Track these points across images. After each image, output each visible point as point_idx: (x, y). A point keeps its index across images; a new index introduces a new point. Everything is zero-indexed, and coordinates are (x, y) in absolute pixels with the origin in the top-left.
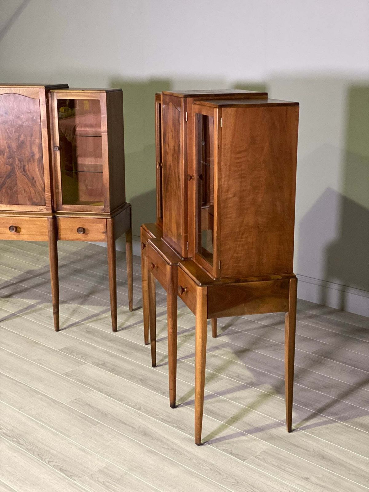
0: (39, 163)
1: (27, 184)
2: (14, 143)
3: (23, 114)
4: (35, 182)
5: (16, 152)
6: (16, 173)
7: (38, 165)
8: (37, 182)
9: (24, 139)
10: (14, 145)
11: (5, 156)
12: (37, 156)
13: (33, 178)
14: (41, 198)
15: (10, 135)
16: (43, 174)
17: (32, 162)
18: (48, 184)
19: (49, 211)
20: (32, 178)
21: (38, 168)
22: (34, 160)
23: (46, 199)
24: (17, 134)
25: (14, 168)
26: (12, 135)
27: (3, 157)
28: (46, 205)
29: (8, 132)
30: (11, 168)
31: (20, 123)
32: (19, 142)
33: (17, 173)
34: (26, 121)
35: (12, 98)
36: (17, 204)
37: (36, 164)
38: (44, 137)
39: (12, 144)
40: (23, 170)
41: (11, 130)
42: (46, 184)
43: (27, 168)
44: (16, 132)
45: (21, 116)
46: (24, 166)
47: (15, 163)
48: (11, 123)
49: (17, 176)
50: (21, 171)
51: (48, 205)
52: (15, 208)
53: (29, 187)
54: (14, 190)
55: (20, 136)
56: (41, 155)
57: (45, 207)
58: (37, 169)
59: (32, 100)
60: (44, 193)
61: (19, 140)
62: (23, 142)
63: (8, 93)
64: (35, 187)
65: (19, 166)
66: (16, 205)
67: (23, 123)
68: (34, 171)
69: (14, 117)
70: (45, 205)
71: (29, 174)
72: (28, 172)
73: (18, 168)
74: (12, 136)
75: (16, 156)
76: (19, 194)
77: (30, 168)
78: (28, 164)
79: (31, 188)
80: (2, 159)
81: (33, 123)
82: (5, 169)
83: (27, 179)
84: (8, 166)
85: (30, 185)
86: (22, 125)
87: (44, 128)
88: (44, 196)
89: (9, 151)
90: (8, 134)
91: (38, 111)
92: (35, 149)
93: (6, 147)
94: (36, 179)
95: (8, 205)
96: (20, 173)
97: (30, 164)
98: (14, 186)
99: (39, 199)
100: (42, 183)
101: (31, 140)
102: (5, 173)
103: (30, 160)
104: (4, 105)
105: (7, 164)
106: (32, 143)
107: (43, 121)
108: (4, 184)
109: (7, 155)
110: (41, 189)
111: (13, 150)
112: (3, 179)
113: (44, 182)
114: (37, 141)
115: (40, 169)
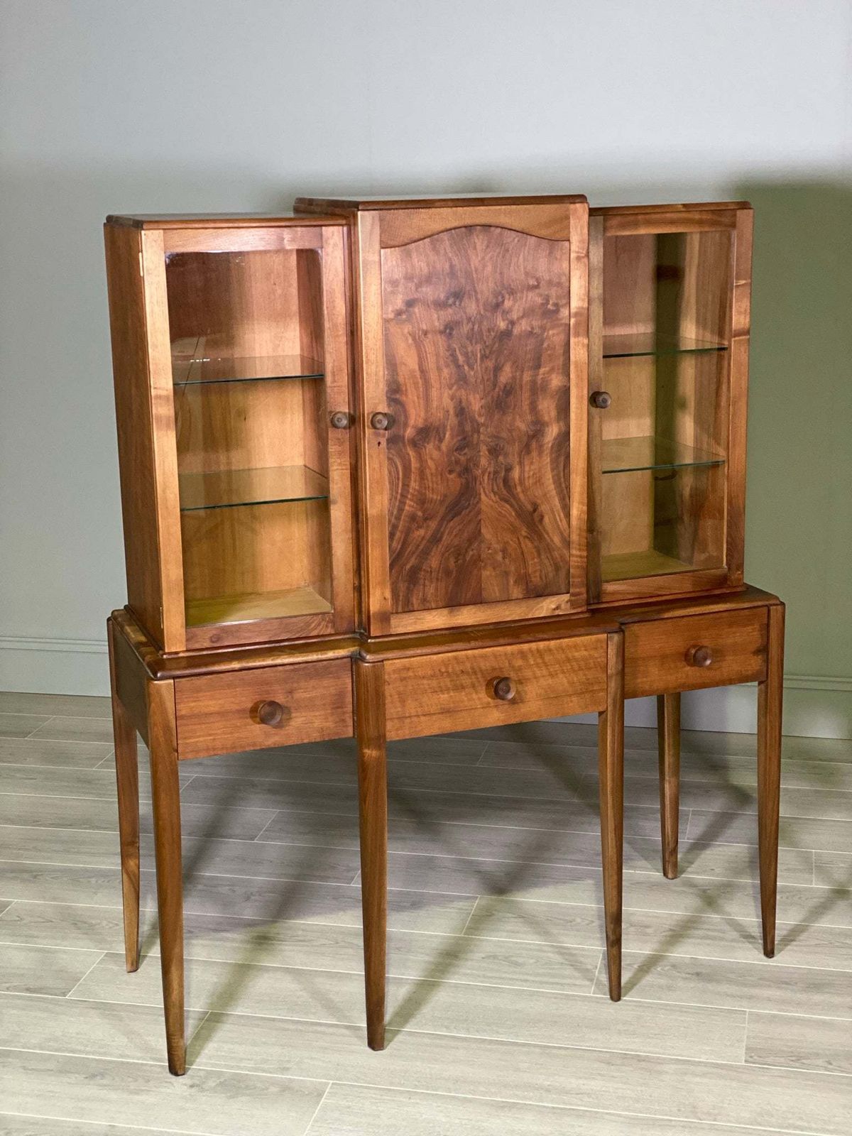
0: (558, 457)
1: (514, 531)
2: (478, 396)
3: (512, 292)
4: (542, 517)
5: (483, 425)
6: (480, 499)
7: (555, 462)
8: (546, 520)
9: (514, 378)
10: (476, 404)
11: (444, 447)
12: (552, 432)
13: (535, 507)
14: (557, 569)
15: (466, 368)
16: (568, 487)
17: (534, 454)
18: (579, 519)
19: (579, 610)
20: (530, 508)
21: (553, 470)
22: (541, 447)
23: (571, 570)
24: (490, 364)
25: (475, 479)
26: (471, 368)
27: (439, 449)
28: (571, 591)
29: (461, 359)
30: (464, 481)
31: (502, 325)
32: (497, 389)
33: (483, 497)
34: (522, 317)
35: (479, 240)
36: (478, 600)
37: (547, 460)
38: (576, 367)
39: (471, 398)
40: (501, 485)
41: (472, 352)
42: (574, 522)
43: (516, 474)
44: (487, 358)
45: (506, 302)
46: (509, 469)
47: (477, 465)
48: (473, 329)
49: (483, 507)
50: (496, 489)
51: (578, 590)
52: (468, 616)
53: (521, 539)
54: (469, 558)
55: (497, 369)
56: (563, 429)
57: (566, 597)
58: (550, 476)
59: (545, 244)
60: (565, 551)
61: (495, 386)
62: (509, 391)
63: (465, 227)
64: (540, 537)
65: (489, 473)
66: (472, 607)
67: (512, 323)
68: (539, 481)
69: (481, 307)
70: (568, 593)
71: (522, 496)
72: (519, 489)
73: (486, 481)
74: (472, 373)
75: (482, 437)
76: (485, 568)
77: (526, 475)
78: (521, 463)
79: (527, 541)
80: (436, 454)
81: (545, 321)
82: (441, 489)
83: (513, 514)
84: (452, 476)
85: (524, 533)
86: (507, 334)
87: (577, 335)
88: (568, 563)
89: (461, 424)
90: (458, 366)
91: (564, 279)
92: (547, 407)
93: (452, 412)
94: (544, 508)
95: (445, 611)
96: (492, 495)
97: (526, 462)
98: (470, 541)
99: (551, 575)
100: (564, 521)
101: (534, 382)
102: (442, 502)
103: (527, 449)
104: (452, 266)
105: (451, 472)
106: (537, 389)
107: (576, 314)
108: (436, 539)
109: (452, 439)
110: (557, 540)
111: (473, 420)
112: (433, 525)
113: (568, 515)
114: (556, 381)
115: (558, 475)
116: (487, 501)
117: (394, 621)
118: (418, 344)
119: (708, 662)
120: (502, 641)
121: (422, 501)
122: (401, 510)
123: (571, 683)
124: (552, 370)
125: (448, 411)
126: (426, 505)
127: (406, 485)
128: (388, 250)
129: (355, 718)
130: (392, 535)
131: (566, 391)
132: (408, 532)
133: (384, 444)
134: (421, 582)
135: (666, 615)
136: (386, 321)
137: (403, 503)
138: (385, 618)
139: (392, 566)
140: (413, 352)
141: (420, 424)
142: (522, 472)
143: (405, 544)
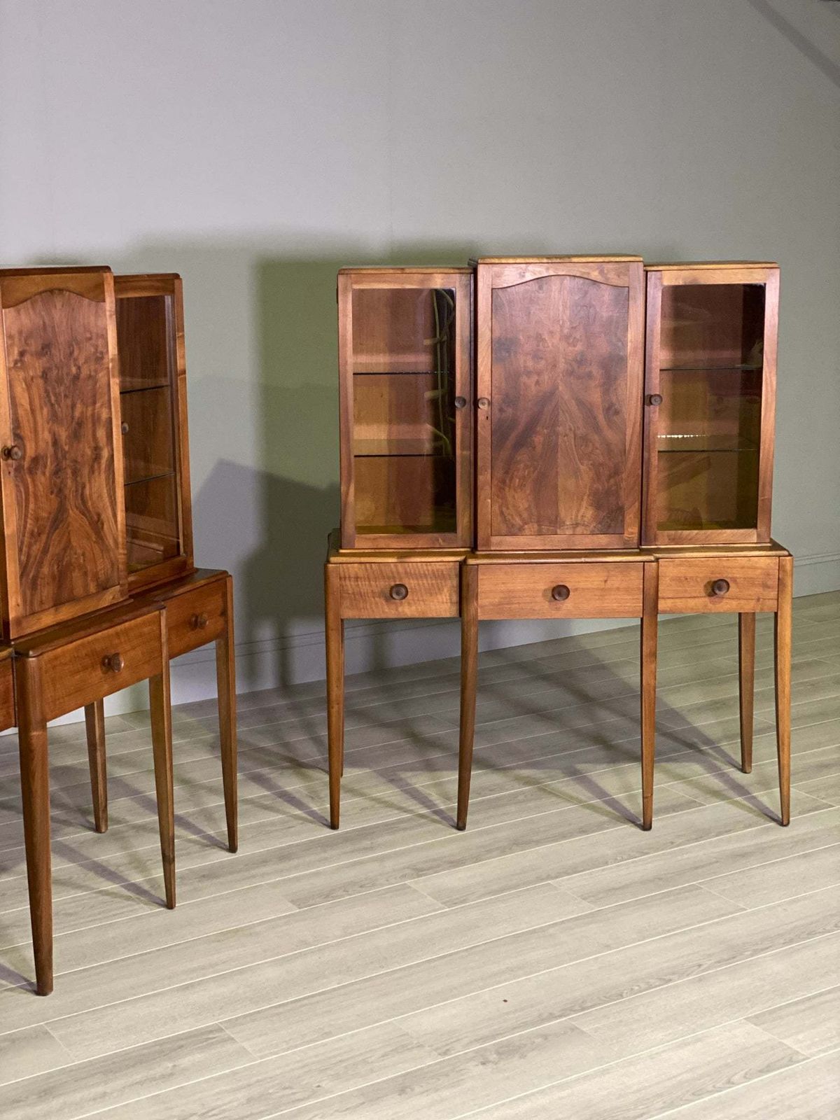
0: (109, 474)
1: (89, 538)
2: (64, 429)
3: (78, 344)
4: (103, 524)
5: (67, 452)
6: (69, 514)
7: (107, 479)
8: (105, 526)
9: (82, 412)
10: (63, 434)
11: (47, 472)
13: (99, 515)
14: (112, 565)
15: (56, 406)
16: (115, 498)
17: (97, 473)
19: (123, 598)
20: (97, 518)
21: (107, 485)
23: (119, 566)
24: (69, 402)
25: (65, 498)
26: (59, 405)
27: (44, 474)
28: (121, 582)
29: (52, 398)
30: (59, 500)
31: (74, 370)
32: (74, 423)
33: (71, 511)
34: (85, 363)
35: (58, 302)
36: (72, 599)
37: (103, 476)
38: (114, 402)
39: (60, 431)
40: (80, 502)
41: (59, 393)
42: (119, 526)
43: (87, 492)
44: (67, 397)
45: (75, 351)
46: (83, 487)
47: (66, 485)
48: (58, 374)
49: (71, 521)
50: (77, 505)
53: (92, 544)
54: (64, 563)
55: (73, 407)
56: (110, 452)
57: (118, 588)
58: (105, 491)
59: (93, 303)
60: (116, 551)
61: (73, 419)
62: (80, 423)
63: (49, 291)
64: (102, 540)
65: (73, 492)
67: (79, 368)
68: (100, 495)
69: (62, 356)
70: (119, 584)
71: (91, 509)
72: (90, 504)
73: (71, 498)
74: (60, 410)
75: (68, 462)
76: (74, 571)
77: (93, 491)
78: (90, 482)
79: (95, 545)
80: (43, 479)
81: (97, 366)
82: (47, 507)
83: (87, 523)
84: (53, 496)
85: (94, 539)
86: (76, 378)
87: (113, 376)
88: (118, 561)
89: (56, 453)
90: (52, 405)
91: (104, 332)
92: (101, 433)
93: (50, 444)
94: (103, 517)
95: (52, 610)
96: (75, 510)
97: (93, 481)
98: (65, 549)
99: (109, 572)
100: (114, 526)
101: (93, 415)
102: (48, 518)
103: (92, 471)
104: (44, 322)
105: (52, 493)
106: (96, 420)
107: (112, 360)
108: (45, 551)
109: (51, 465)
110: (111, 542)
111: (63, 450)
112: (44, 537)
113: (116, 522)
114: (104, 416)
115: (110, 489)
116: (73, 513)
117: (24, 624)
118: (29, 387)
119: (207, 623)
120: (105, 625)
121: (37, 519)
122: (25, 527)
123: (143, 653)
124: (102, 405)
125: (47, 442)
126: (40, 522)
127: (27, 506)
128: (7, 310)
129: (17, 709)
130: (20, 550)
131: (110, 420)
132: (30, 546)
133: (12, 474)
134: (39, 587)
135: (176, 593)
136: (9, 369)
137: (26, 522)
138: (19, 622)
139: (22, 576)
140: (26, 395)
141: (33, 456)
142: (91, 489)
143: (29, 556)
